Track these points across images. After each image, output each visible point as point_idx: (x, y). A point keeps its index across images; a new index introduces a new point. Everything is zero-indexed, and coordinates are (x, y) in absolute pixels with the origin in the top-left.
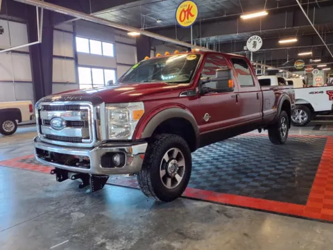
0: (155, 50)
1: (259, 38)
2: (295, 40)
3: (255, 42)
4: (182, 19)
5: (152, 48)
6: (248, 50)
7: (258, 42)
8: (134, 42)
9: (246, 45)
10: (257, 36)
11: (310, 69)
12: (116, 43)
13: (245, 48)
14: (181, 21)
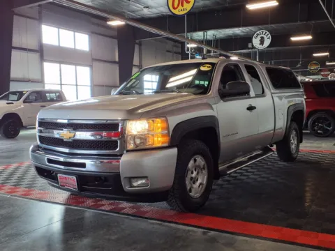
0: (140, 44)
1: (268, 33)
2: (309, 37)
3: (262, 38)
4: (176, 6)
5: (137, 41)
6: (253, 47)
7: (266, 38)
8: (115, 33)
9: (251, 42)
10: (264, 31)
11: (326, 73)
12: (92, 33)
13: (250, 46)
14: (174, 8)
